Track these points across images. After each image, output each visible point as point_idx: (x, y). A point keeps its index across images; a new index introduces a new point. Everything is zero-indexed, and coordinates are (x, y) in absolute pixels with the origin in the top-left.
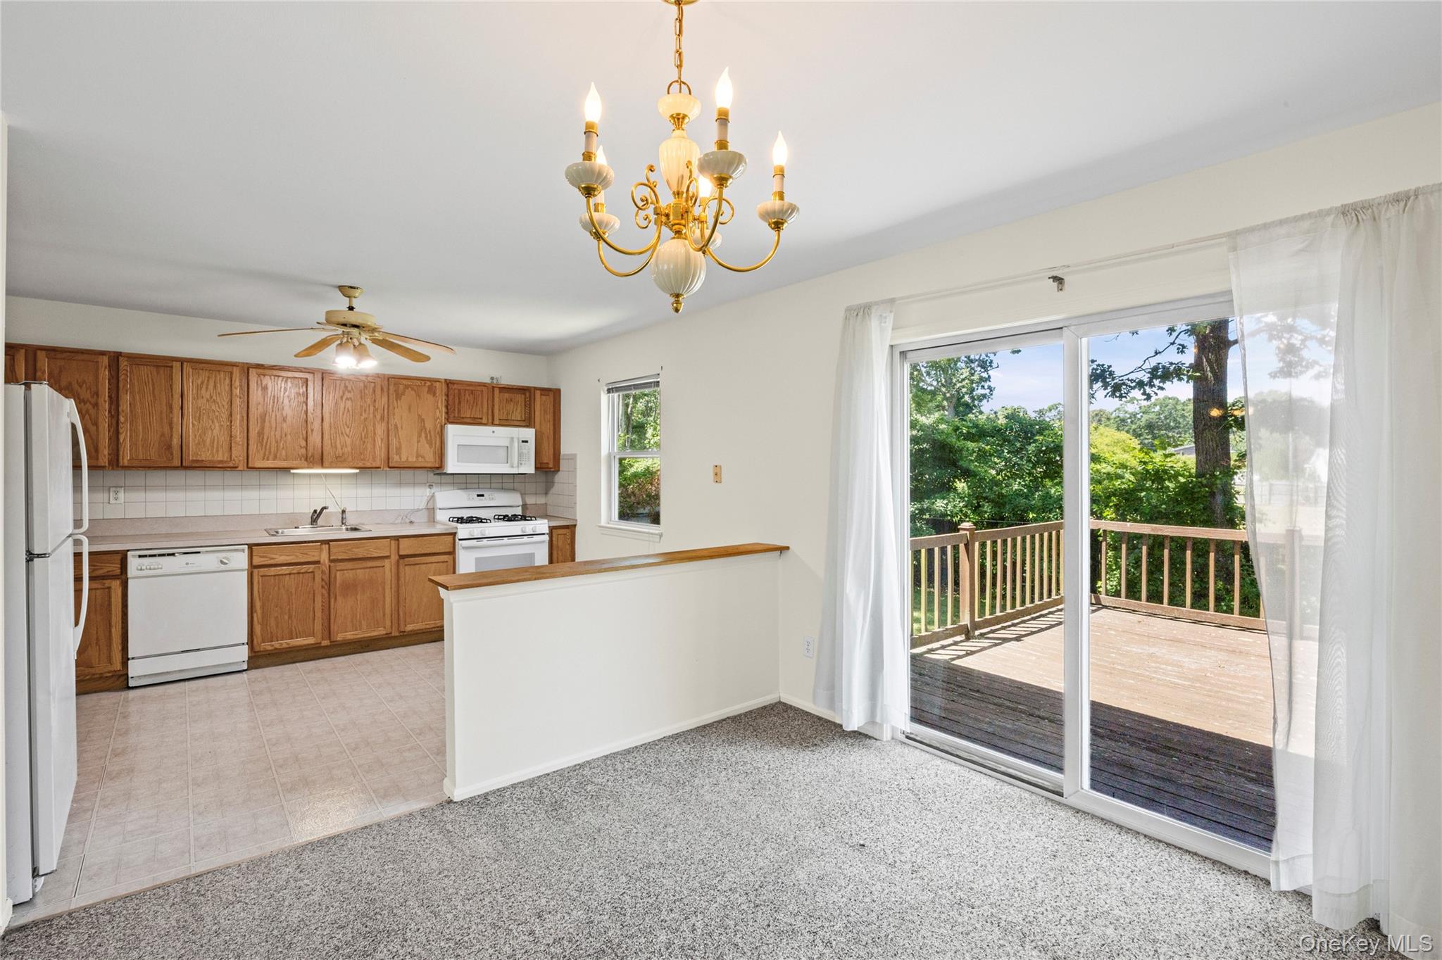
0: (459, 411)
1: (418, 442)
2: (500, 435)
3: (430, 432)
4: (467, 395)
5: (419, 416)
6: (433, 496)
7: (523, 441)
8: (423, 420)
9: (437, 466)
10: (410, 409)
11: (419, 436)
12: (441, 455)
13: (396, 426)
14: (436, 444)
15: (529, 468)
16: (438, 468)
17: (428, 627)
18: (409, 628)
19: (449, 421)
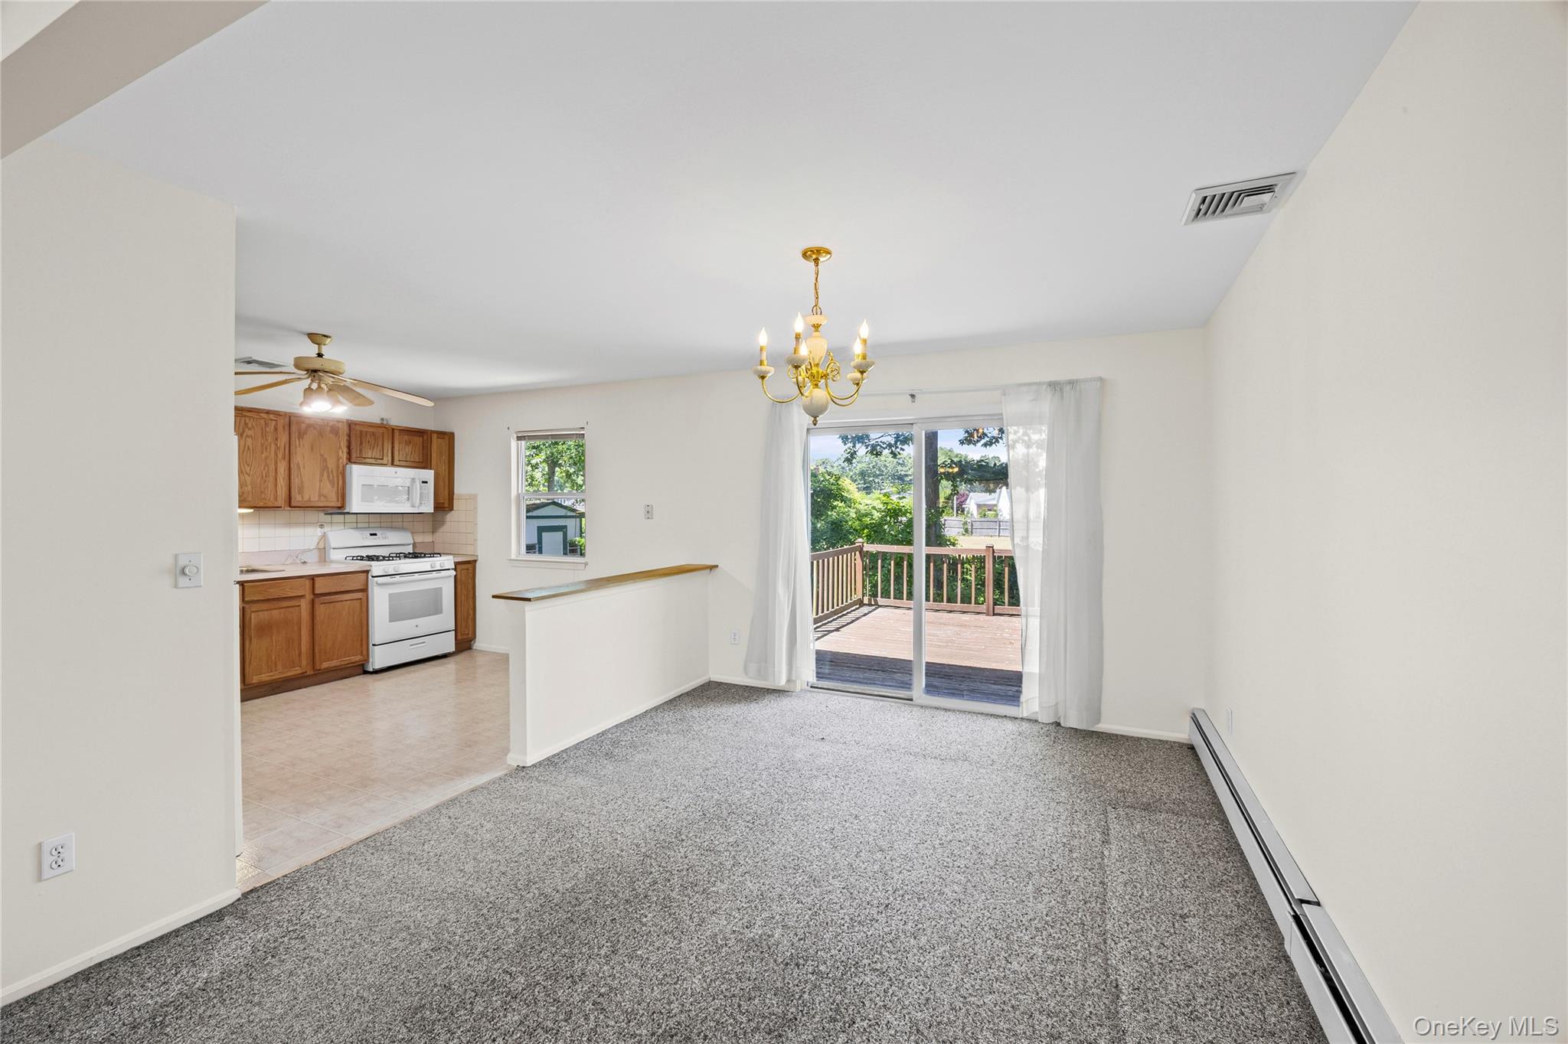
0: (361, 450)
1: (321, 481)
2: (401, 476)
3: (332, 471)
4: (369, 436)
5: (322, 455)
6: (324, 536)
7: (423, 482)
8: (325, 460)
9: (339, 505)
10: (312, 449)
11: (322, 475)
12: (343, 495)
13: (298, 465)
14: (338, 483)
15: (429, 508)
16: (339, 508)
17: (343, 663)
18: (325, 665)
19: (350, 460)
